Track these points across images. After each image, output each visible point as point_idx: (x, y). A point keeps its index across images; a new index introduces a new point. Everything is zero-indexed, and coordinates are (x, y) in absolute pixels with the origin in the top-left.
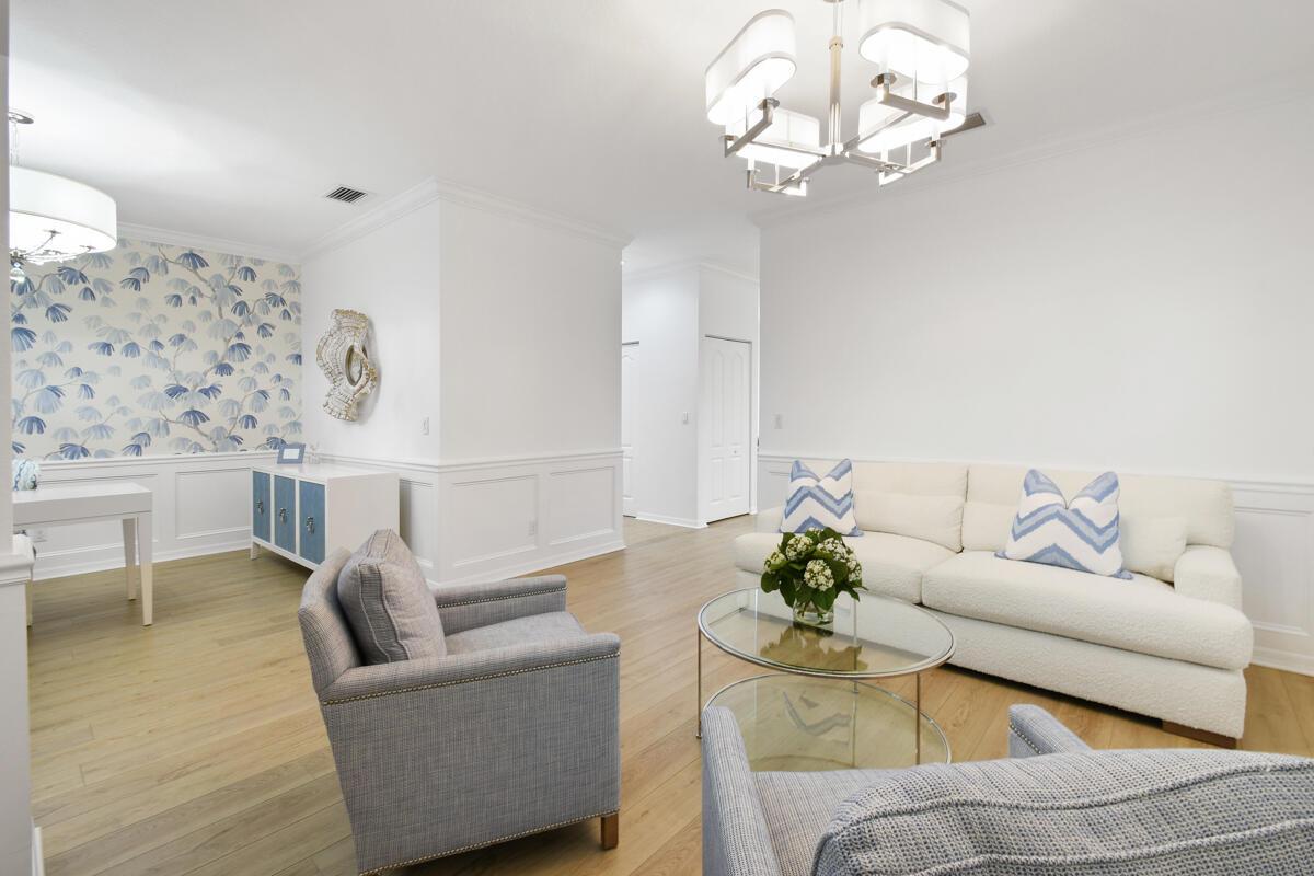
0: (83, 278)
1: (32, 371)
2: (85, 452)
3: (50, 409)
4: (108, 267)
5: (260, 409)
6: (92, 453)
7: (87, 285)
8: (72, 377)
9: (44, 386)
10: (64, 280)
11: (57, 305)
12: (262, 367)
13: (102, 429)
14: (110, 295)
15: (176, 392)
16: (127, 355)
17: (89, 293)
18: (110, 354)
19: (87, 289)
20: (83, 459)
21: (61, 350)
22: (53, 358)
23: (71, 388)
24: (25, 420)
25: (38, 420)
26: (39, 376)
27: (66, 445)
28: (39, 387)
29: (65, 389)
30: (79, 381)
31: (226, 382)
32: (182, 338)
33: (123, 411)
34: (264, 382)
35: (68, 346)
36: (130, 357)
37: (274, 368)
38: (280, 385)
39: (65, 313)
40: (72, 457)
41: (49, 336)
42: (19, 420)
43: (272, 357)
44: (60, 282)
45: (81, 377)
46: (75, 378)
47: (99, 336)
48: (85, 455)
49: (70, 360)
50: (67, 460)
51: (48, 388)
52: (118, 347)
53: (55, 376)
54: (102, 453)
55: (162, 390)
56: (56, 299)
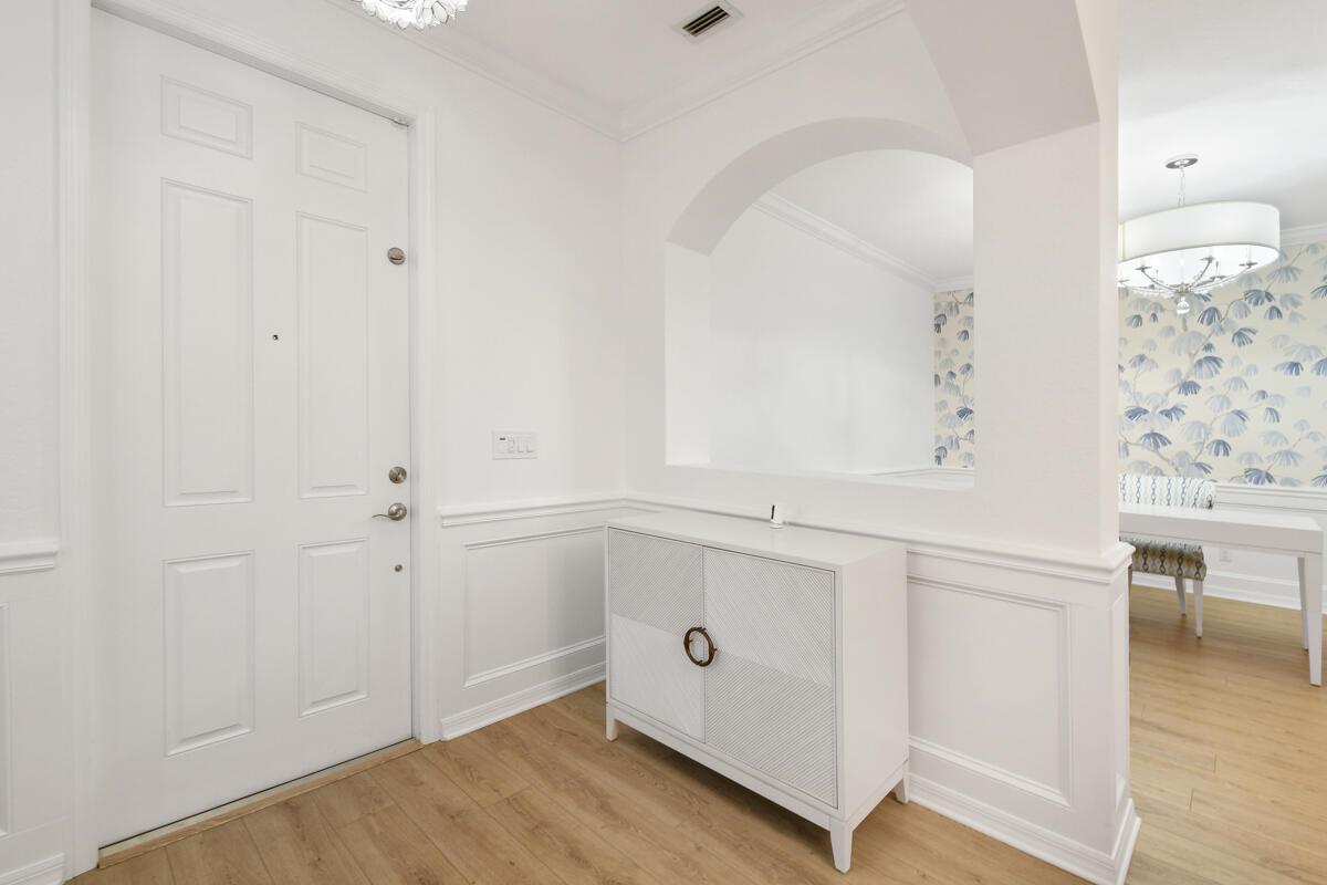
0: (1269, 297)
1: (1219, 396)
2: (1270, 478)
3: (1235, 433)
4: (1296, 279)
6: (1277, 479)
7: (1273, 303)
8: (1257, 400)
9: (1230, 411)
10: (1250, 302)
11: (1245, 330)
13: (1289, 456)
14: (1298, 310)
16: (1318, 374)
17: (1275, 312)
18: (1298, 374)
19: (1273, 308)
20: (1267, 485)
21: (1247, 374)
22: (1238, 382)
23: (1256, 412)
24: (1213, 442)
25: (1224, 443)
26: (1225, 400)
27: (1250, 470)
28: (1225, 411)
29: (1249, 413)
30: (1265, 404)
33: (1314, 436)
35: (1253, 369)
36: (1321, 375)
39: (1251, 336)
40: (1257, 482)
41: (1235, 360)
42: (1207, 443)
44: (1245, 306)
45: (1267, 400)
46: (1261, 401)
47: (1286, 355)
48: (1270, 482)
49: (1255, 384)
50: (1251, 485)
51: (1233, 412)
52: (1308, 366)
53: (1240, 401)
54: (1288, 481)
56: (1241, 323)
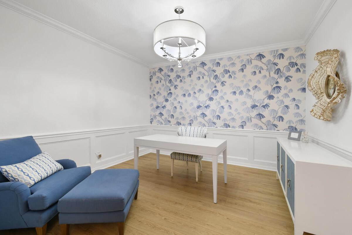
0: (229, 72)
2: (229, 126)
3: (222, 112)
5: (285, 113)
6: (231, 127)
7: (230, 74)
8: (226, 103)
11: (223, 82)
12: (286, 95)
13: (233, 119)
15: (254, 107)
16: (240, 95)
17: (230, 76)
18: (235, 95)
20: (229, 128)
21: (224, 95)
22: (222, 97)
23: (226, 106)
24: (217, 116)
25: (219, 116)
26: (219, 103)
27: (225, 124)
28: (219, 106)
31: (272, 103)
32: (256, 87)
33: (239, 113)
34: (287, 101)
35: (226, 93)
36: (241, 95)
37: (292, 95)
38: (295, 103)
39: (225, 83)
41: (222, 91)
42: (215, 116)
43: (291, 90)
44: (224, 74)
45: (228, 103)
47: (233, 89)
49: (226, 98)
50: (225, 128)
51: (221, 107)
52: (237, 92)
53: (223, 103)
54: (233, 127)
55: (249, 106)
56: (223, 80)
